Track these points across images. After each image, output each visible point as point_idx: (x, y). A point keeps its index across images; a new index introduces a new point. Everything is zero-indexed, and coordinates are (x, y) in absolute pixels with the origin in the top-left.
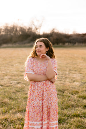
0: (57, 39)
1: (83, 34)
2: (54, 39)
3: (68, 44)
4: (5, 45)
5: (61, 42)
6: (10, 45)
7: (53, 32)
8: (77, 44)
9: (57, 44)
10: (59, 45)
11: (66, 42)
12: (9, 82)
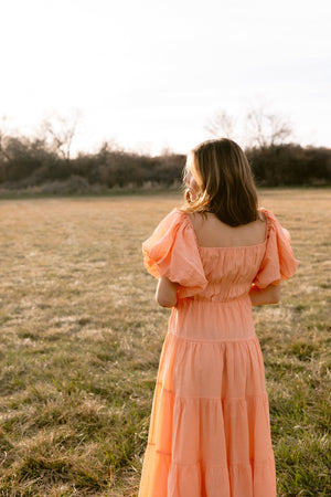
0: (120, 172)
2: (110, 173)
3: (153, 186)
5: (132, 180)
9: (121, 185)
10: (125, 189)
11: (147, 180)
12: (47, 320)
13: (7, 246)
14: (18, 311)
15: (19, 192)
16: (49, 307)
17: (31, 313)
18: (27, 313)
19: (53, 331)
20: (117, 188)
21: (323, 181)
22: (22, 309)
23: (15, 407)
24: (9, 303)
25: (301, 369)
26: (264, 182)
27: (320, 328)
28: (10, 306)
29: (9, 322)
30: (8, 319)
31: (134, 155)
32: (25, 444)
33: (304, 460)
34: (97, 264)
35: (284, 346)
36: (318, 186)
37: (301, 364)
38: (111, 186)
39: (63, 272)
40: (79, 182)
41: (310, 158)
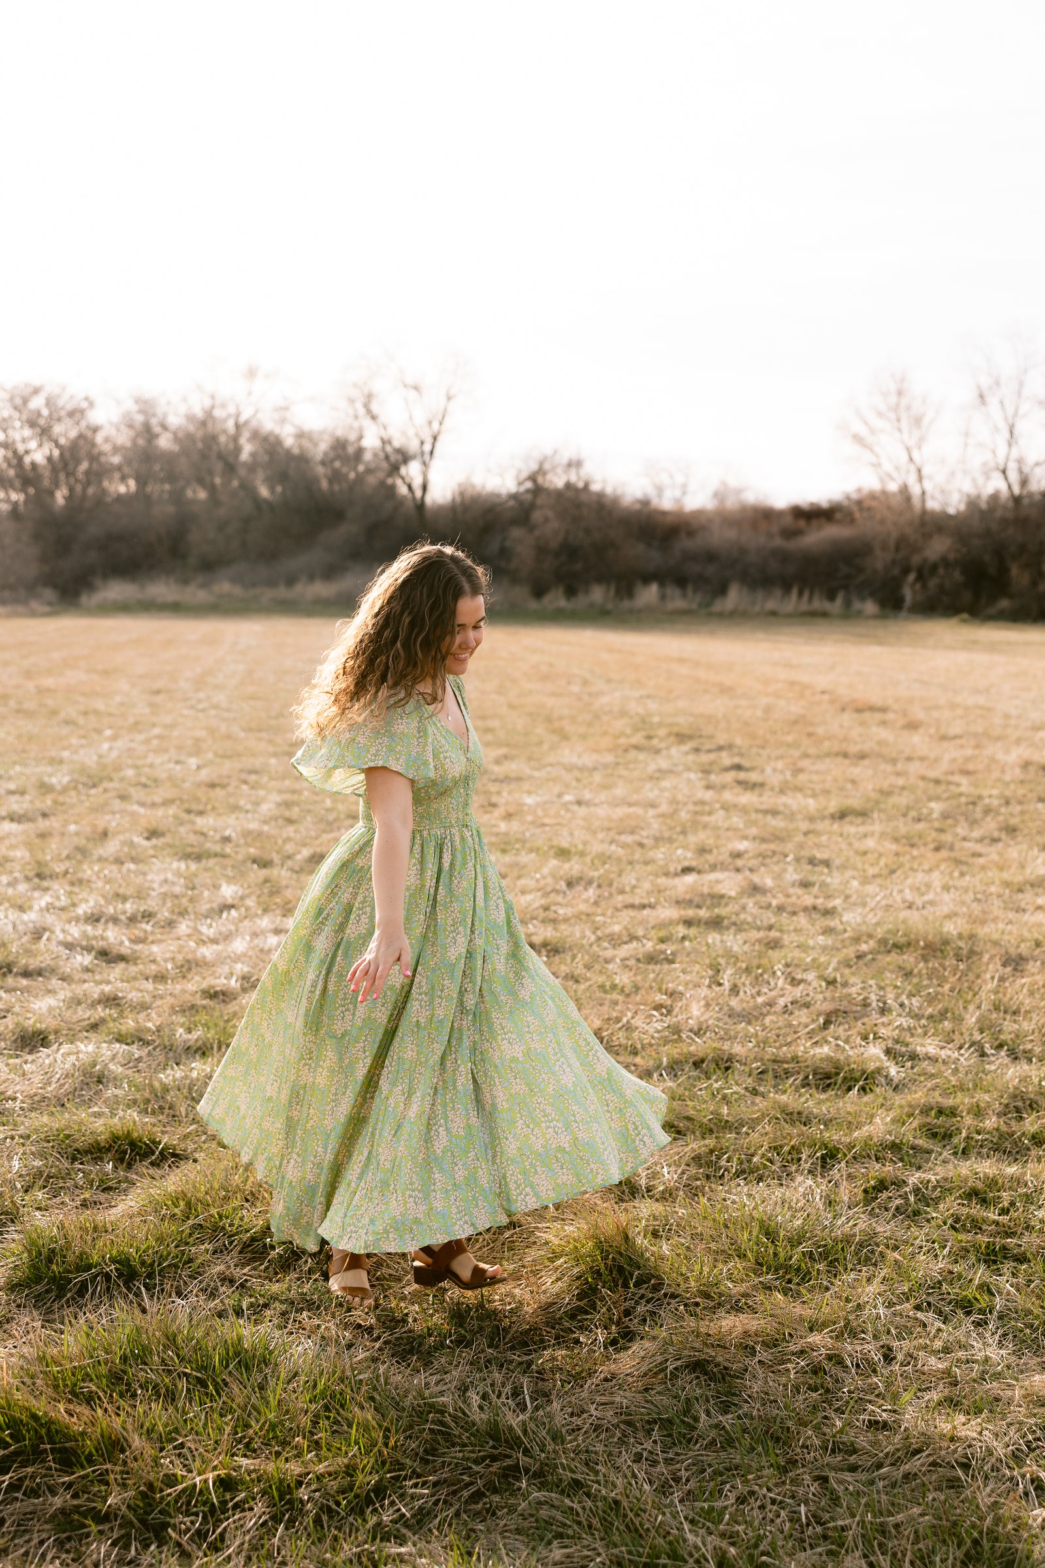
0: (569, 551)
1: (798, 513)
2: (542, 550)
3: (663, 597)
4: (116, 590)
5: (601, 579)
6: (161, 589)
7: (537, 490)
8: (734, 596)
9: (571, 592)
10: (581, 601)
11: (647, 579)
15: (268, 594)
26: (1004, 603)
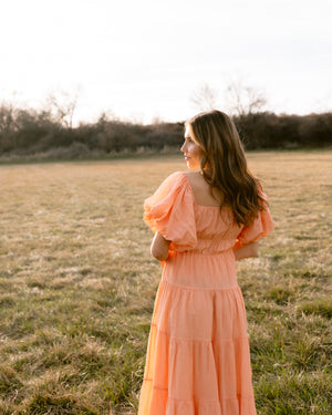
0: (116, 139)
2: (108, 139)
3: (145, 150)
5: (126, 146)
8: (166, 149)
9: (118, 151)
10: (121, 153)
11: (140, 145)
12: (53, 271)
13: (17, 206)
14: (28, 263)
15: (27, 158)
16: (55, 259)
17: (38, 265)
18: (36, 265)
19: (58, 280)
20: (113, 153)
21: (295, 145)
22: (31, 261)
23: (25, 349)
24: (19, 255)
25: (279, 312)
27: (296, 275)
28: (20, 259)
29: (19, 273)
30: (18, 270)
31: (128, 124)
32: (33, 382)
33: (284, 395)
34: (96, 221)
35: (264, 292)
36: (290, 149)
37: (279, 308)
38: (108, 151)
39: (67, 228)
40: (81, 148)
41: (284, 124)
